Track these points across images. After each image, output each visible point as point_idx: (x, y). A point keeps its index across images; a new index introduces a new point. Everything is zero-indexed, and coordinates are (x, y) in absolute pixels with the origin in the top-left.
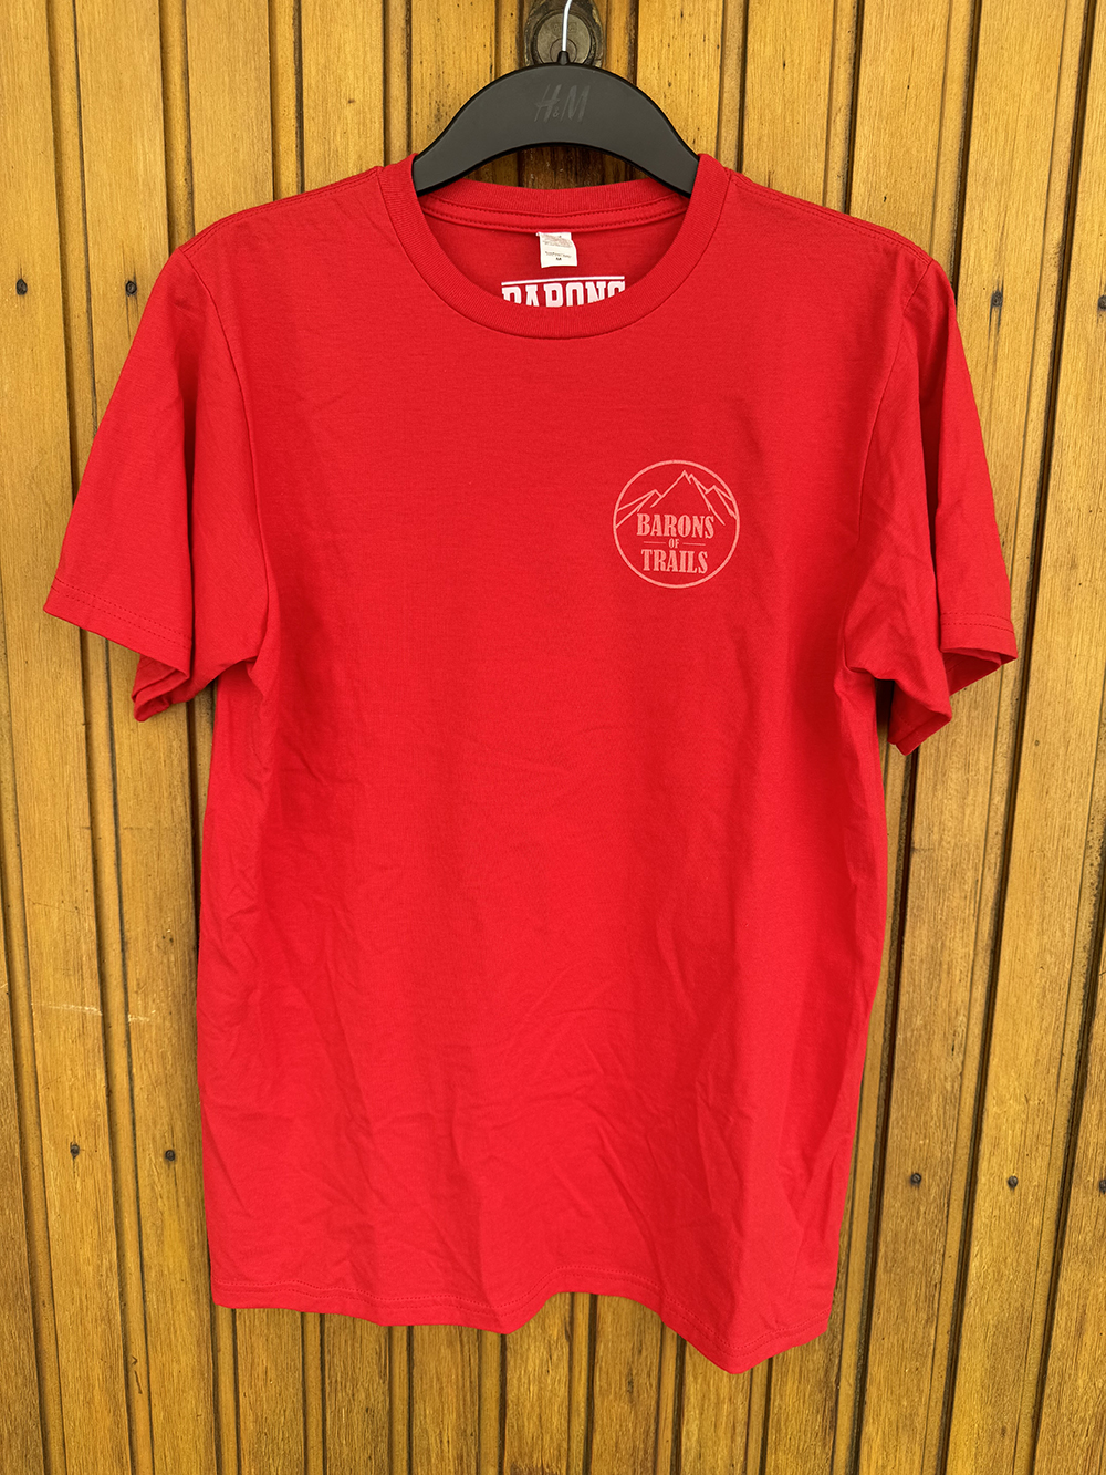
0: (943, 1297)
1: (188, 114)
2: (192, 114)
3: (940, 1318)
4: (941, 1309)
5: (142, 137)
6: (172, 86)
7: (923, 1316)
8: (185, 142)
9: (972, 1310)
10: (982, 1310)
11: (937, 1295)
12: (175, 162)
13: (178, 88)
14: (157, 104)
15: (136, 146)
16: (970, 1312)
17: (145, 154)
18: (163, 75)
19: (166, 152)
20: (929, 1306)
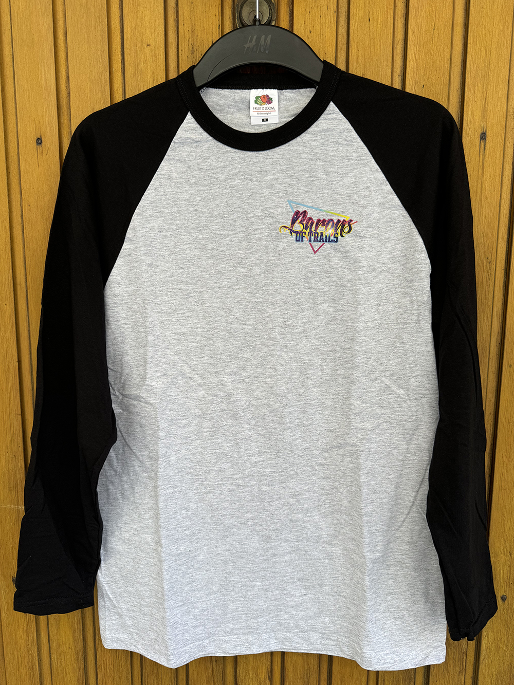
0: (468, 660)
1: (67, 54)
2: (69, 54)
3: (467, 670)
4: (467, 666)
5: (44, 66)
6: (59, 40)
7: (458, 669)
8: (66, 67)
9: (484, 666)
10: (489, 666)
11: (465, 658)
12: (61, 78)
13: (62, 41)
14: (51, 50)
15: (41, 71)
16: (483, 668)
17: (45, 74)
18: (54, 35)
19: (56, 73)
20: (461, 664)
